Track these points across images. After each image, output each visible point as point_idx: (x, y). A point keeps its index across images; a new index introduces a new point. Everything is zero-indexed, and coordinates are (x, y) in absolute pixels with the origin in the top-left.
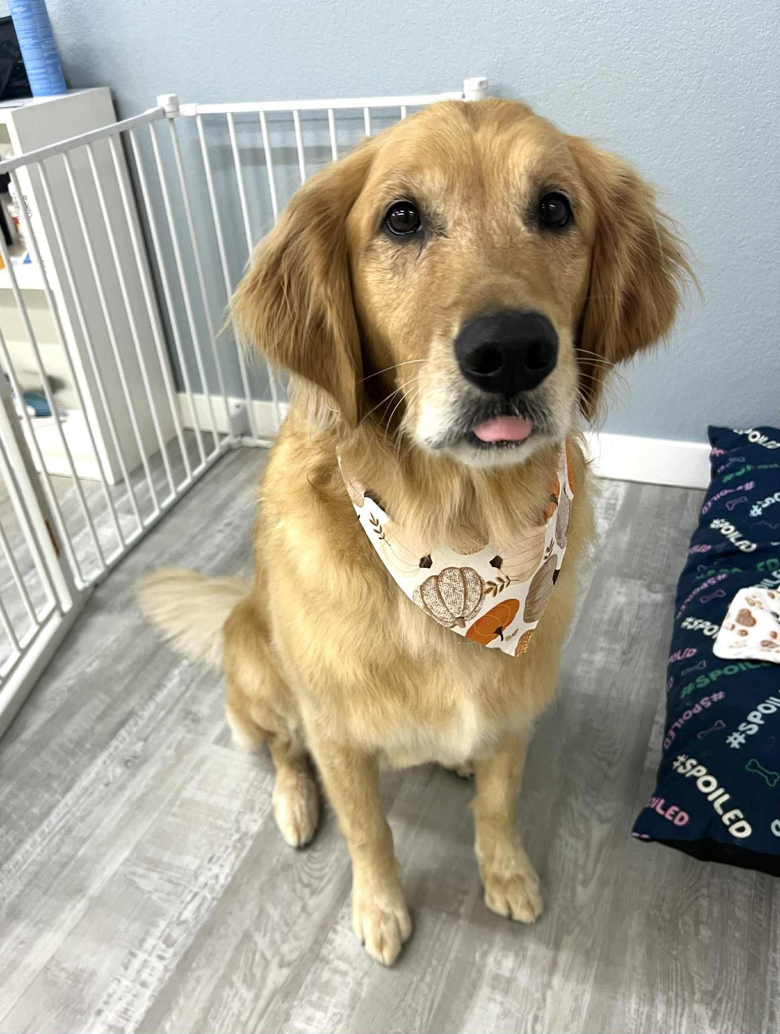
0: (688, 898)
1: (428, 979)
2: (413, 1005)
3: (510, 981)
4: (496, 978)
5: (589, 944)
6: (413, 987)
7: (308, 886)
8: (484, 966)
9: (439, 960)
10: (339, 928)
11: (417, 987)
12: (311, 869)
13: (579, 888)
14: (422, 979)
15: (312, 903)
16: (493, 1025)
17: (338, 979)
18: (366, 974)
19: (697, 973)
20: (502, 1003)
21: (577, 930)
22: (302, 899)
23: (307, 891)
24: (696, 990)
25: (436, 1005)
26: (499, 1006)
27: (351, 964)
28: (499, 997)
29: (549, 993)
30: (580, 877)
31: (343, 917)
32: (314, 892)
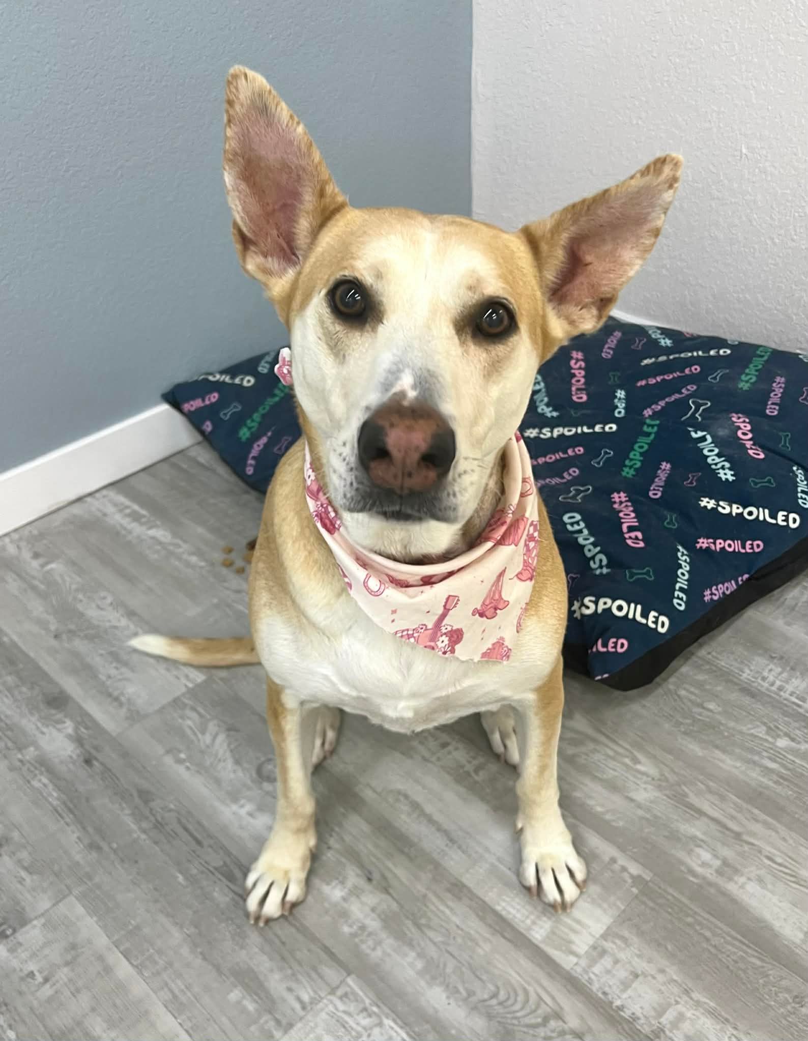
0: (675, 700)
1: (708, 934)
2: (735, 958)
3: (725, 863)
4: (719, 872)
5: (702, 786)
6: (713, 950)
7: (546, 1020)
8: (704, 878)
9: (688, 915)
10: (618, 1003)
11: (715, 946)
12: (522, 1009)
13: (639, 767)
14: (708, 940)
15: (573, 1022)
16: (769, 895)
17: (686, 1026)
18: (687, 992)
19: (749, 729)
20: (749, 879)
21: (684, 788)
22: (562, 1033)
23: (553, 1024)
24: (764, 737)
25: (739, 937)
26: (752, 884)
27: (669, 1005)
28: (742, 880)
29: (745, 837)
30: (627, 761)
31: (605, 993)
32: (558, 1016)
